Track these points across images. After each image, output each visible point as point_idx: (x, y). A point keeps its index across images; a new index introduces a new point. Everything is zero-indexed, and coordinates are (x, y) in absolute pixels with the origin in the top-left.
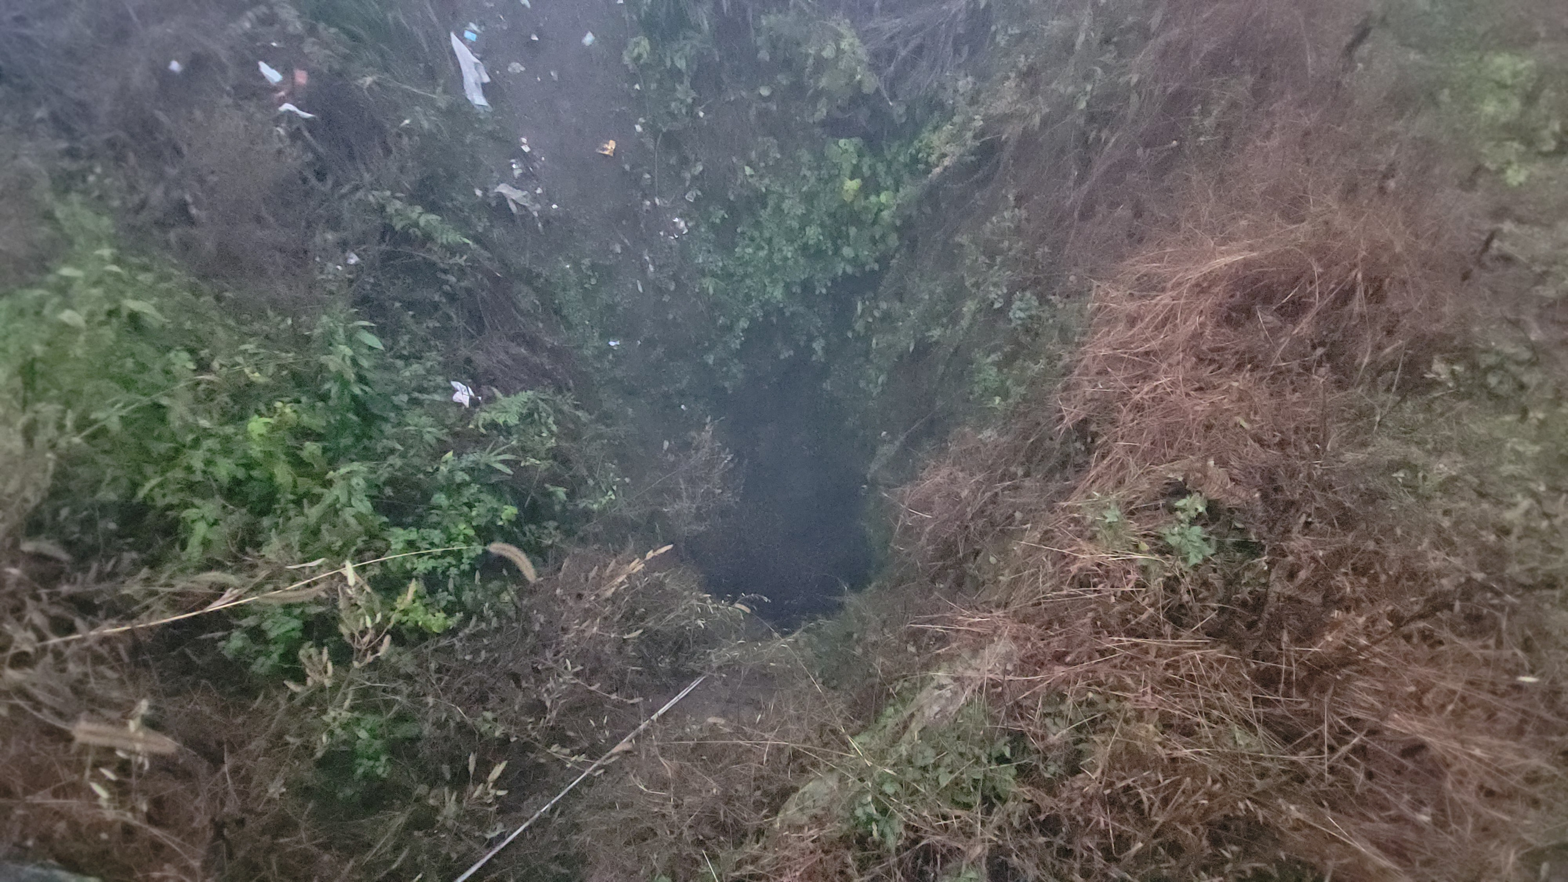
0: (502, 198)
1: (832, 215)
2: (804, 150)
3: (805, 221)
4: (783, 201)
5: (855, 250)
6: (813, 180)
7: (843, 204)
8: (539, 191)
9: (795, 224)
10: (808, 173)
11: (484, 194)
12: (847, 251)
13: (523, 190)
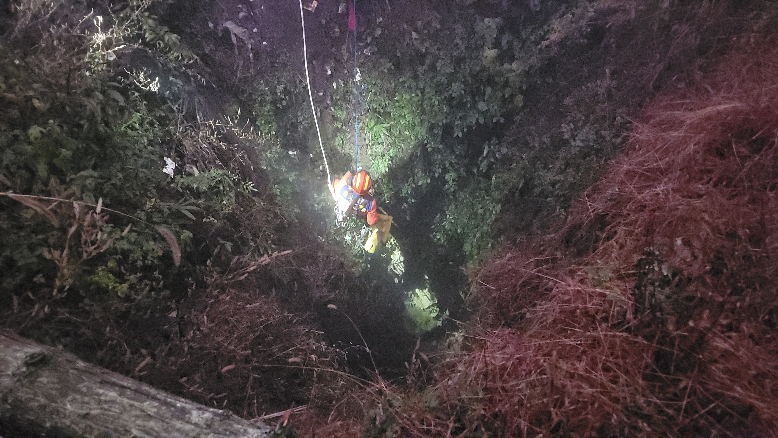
0: (227, 31)
1: (474, 76)
2: (459, 25)
3: (452, 78)
4: (437, 62)
5: (488, 105)
6: (463, 48)
7: (484, 69)
8: (255, 30)
9: (444, 80)
10: (460, 42)
11: (215, 27)
12: (482, 106)
13: (243, 28)
